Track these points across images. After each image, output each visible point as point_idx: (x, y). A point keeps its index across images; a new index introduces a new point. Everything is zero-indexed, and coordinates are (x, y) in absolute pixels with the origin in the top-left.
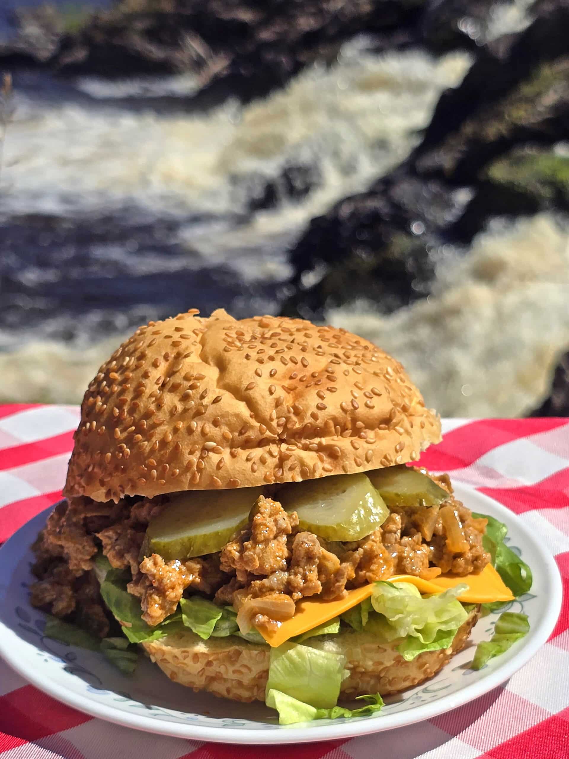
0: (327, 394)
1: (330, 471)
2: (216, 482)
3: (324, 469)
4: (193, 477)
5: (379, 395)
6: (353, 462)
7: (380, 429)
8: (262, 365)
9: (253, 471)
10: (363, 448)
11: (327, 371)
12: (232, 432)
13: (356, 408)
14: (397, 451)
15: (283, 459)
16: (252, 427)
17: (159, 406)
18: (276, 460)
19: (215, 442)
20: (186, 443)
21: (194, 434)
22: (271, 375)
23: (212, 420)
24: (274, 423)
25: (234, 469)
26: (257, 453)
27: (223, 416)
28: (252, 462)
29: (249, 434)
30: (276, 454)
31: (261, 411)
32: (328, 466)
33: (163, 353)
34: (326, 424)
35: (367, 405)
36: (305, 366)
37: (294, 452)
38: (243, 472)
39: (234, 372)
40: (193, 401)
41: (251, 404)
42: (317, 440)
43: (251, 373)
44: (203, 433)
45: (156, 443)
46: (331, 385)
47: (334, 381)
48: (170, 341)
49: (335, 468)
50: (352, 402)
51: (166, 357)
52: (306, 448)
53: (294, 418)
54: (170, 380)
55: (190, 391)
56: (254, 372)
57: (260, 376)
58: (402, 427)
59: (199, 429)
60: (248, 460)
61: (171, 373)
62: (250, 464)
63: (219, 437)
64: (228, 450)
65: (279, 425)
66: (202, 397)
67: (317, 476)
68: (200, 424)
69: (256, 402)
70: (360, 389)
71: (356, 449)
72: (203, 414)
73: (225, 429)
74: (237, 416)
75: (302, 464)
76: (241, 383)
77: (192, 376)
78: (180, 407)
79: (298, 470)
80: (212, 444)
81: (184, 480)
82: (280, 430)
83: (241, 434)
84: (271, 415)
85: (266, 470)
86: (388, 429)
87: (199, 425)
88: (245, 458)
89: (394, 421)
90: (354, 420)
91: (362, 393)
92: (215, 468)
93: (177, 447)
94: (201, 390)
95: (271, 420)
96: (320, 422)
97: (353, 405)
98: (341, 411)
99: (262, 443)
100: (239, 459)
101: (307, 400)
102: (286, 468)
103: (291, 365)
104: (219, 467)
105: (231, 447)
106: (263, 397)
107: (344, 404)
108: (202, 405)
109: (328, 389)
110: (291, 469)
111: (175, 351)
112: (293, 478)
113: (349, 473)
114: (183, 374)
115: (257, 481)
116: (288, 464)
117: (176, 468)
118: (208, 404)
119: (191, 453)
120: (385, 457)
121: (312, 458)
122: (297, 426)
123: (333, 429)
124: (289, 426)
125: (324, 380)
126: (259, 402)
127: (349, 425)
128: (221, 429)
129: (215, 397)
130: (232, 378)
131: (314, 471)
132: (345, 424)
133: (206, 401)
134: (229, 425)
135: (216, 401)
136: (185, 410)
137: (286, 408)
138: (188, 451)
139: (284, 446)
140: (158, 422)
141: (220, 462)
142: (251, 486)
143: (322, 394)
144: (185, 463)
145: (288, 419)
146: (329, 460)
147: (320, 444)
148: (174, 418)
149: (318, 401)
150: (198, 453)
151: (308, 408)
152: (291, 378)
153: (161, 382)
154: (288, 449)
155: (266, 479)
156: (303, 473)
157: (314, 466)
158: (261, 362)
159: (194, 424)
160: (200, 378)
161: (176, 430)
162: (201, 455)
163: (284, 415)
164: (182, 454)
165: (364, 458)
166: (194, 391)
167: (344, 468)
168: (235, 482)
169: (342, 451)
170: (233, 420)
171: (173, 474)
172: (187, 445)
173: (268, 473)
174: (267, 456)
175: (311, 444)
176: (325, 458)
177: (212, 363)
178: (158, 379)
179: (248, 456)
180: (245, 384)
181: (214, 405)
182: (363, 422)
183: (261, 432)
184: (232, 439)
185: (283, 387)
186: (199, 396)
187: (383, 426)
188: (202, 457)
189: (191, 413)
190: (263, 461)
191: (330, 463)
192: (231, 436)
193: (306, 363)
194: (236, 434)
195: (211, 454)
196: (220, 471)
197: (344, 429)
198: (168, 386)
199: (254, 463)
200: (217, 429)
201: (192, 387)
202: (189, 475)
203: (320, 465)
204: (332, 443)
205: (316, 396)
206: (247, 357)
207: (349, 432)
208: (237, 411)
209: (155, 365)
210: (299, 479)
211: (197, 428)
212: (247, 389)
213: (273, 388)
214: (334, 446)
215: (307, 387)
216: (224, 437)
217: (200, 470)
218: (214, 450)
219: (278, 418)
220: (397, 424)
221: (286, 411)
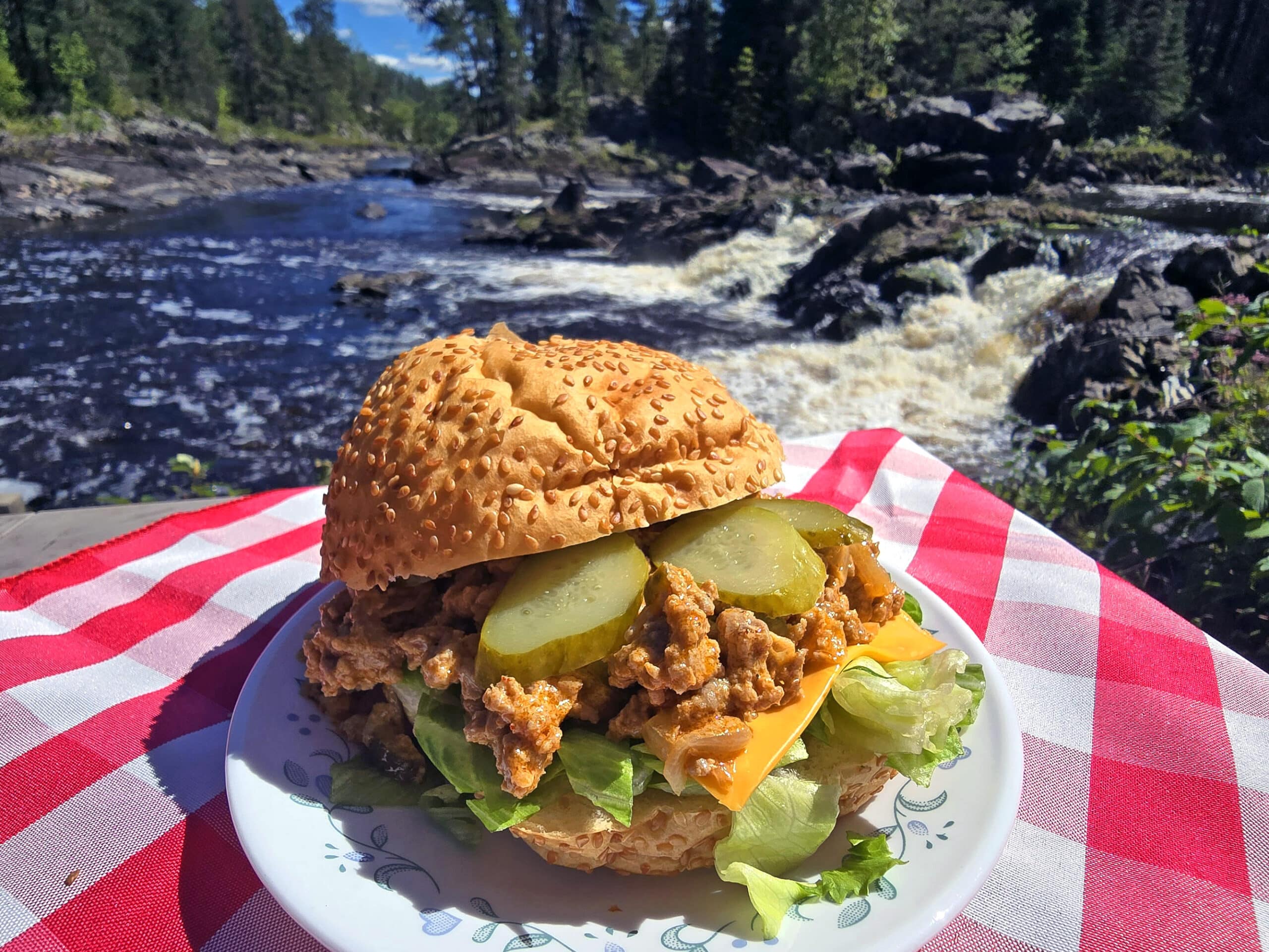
0: (664, 403)
1: (684, 507)
2: (530, 542)
3: (676, 505)
4: (495, 538)
5: (723, 402)
6: (713, 492)
7: (731, 445)
8: (571, 373)
9: (583, 519)
10: (722, 472)
11: (654, 377)
12: (543, 465)
13: (703, 420)
14: (760, 471)
15: (619, 497)
16: (572, 456)
17: (432, 442)
18: (610, 501)
19: (521, 483)
20: (477, 490)
21: (489, 474)
22: (586, 384)
23: (512, 451)
24: (601, 449)
25: (555, 520)
26: (584, 492)
27: (528, 444)
28: (579, 505)
29: (569, 467)
30: (610, 491)
31: (581, 433)
32: (680, 501)
33: (432, 373)
34: (670, 443)
35: (714, 415)
36: (625, 373)
37: (631, 486)
38: (568, 523)
39: (534, 383)
40: (481, 427)
41: (565, 424)
42: (659, 467)
43: (559, 382)
44: (502, 472)
45: (432, 495)
46: (665, 392)
47: (666, 387)
48: (440, 358)
49: (691, 502)
50: (697, 412)
51: (436, 378)
52: (646, 479)
53: (628, 440)
54: (443, 404)
55: (475, 415)
56: (561, 381)
57: (571, 385)
58: (753, 441)
59: (496, 467)
60: (572, 504)
61: (444, 395)
62: (575, 510)
63: (526, 477)
64: (540, 494)
65: (608, 451)
66: (494, 420)
67: (668, 516)
68: (496, 459)
69: (572, 421)
70: (699, 395)
71: (713, 473)
72: (498, 444)
73: (533, 463)
74: (549, 442)
75: (646, 501)
76: (546, 397)
77: (476, 393)
78: (462, 439)
79: (641, 510)
80: (518, 487)
81: (482, 546)
82: (610, 458)
83: (557, 467)
84: (595, 437)
85: (600, 516)
86: (740, 445)
87: (494, 461)
88: (567, 503)
89: (746, 434)
90: (702, 436)
91: (704, 400)
92: (526, 522)
93: (464, 497)
94: (490, 412)
95: (597, 443)
96: (662, 442)
97: (699, 415)
98: (684, 423)
99: (587, 478)
100: (560, 504)
101: (640, 413)
102: (625, 510)
103: (607, 371)
104: (531, 519)
105: (545, 488)
106: (581, 413)
107: (688, 415)
108: (495, 431)
109: (663, 397)
110: (632, 510)
111: (449, 367)
112: (636, 522)
113: (709, 507)
114: (462, 393)
115: (590, 534)
116: (628, 502)
117: (467, 529)
118: (504, 429)
119: (487, 503)
120: (749, 480)
121: (657, 491)
122: (633, 449)
123: (678, 450)
124: (623, 450)
125: (654, 388)
126: (576, 420)
127: (697, 444)
128: (527, 463)
129: (512, 419)
130: (532, 391)
131: (664, 508)
132: (692, 442)
133: (499, 426)
134: (538, 457)
135: (515, 423)
136: (471, 442)
137: (615, 426)
138: (481, 502)
139: (617, 480)
140: (432, 464)
141: (533, 511)
142: (582, 542)
143: (658, 403)
144: (481, 519)
145: (619, 441)
146: (680, 493)
147: (665, 472)
148: (456, 455)
149: (655, 413)
150: (497, 503)
151: (643, 424)
152: (610, 388)
153: (431, 409)
154: (623, 483)
155: (601, 529)
156: (649, 514)
157: (663, 502)
158: (569, 368)
159: (487, 460)
160: (487, 395)
161: (459, 474)
162: (502, 505)
163: (613, 435)
164: (474, 507)
165: (725, 485)
166: (481, 414)
167: (702, 501)
168: (558, 540)
169: (697, 478)
170: (543, 448)
171: (464, 538)
172: (481, 492)
173: (603, 521)
174: (598, 495)
175: (653, 472)
176: (675, 490)
177: (500, 379)
178: (429, 406)
179: (572, 498)
180: (552, 397)
181: (513, 430)
182: (713, 437)
183: (586, 462)
184: (546, 478)
185: (604, 399)
186: (488, 420)
187: (734, 441)
188: (503, 508)
189: (481, 444)
190: (593, 504)
191: (682, 497)
192: (544, 473)
193: (624, 369)
194: (550, 468)
195: (517, 502)
196: (534, 525)
197: (691, 449)
198: (441, 414)
199: (582, 507)
200: (522, 463)
201: (477, 409)
202: (488, 538)
203: (670, 500)
204: (681, 468)
205: (650, 407)
206: (549, 364)
207: (697, 452)
208: (548, 436)
209: (422, 389)
210: (645, 524)
211: (491, 465)
212: (557, 403)
213: (593, 400)
214: (685, 472)
215: (635, 396)
216: (534, 475)
217: (503, 527)
218: (521, 496)
219: (606, 440)
220: (748, 438)
221: (616, 430)
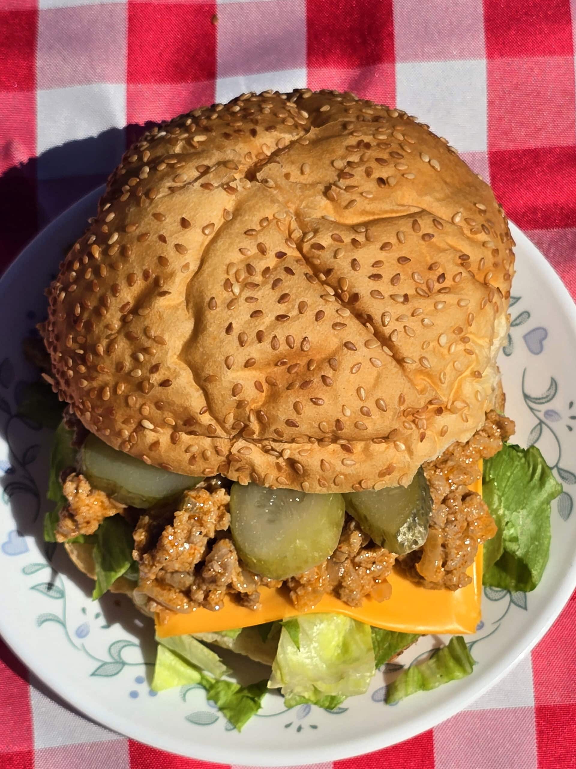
0: (307, 407)
1: (285, 484)
2: (145, 460)
3: (277, 480)
4: (124, 443)
6: (316, 482)
7: (374, 443)
8: (241, 348)
9: (191, 463)
10: (334, 472)
11: (330, 362)
12: (176, 418)
14: (380, 476)
15: (231, 460)
16: (200, 423)
18: (222, 459)
19: (153, 423)
20: (121, 413)
21: (132, 408)
23: (154, 401)
24: (229, 425)
25: (169, 456)
27: (168, 403)
28: (193, 453)
29: (195, 429)
30: (224, 452)
31: (215, 411)
32: (283, 478)
33: (145, 267)
36: (304, 351)
37: (245, 456)
38: (178, 462)
40: (141, 370)
43: (222, 357)
44: (141, 411)
46: (320, 392)
47: (328, 385)
49: (293, 483)
50: (338, 421)
52: (264, 449)
54: (132, 319)
55: (142, 357)
56: (225, 357)
57: (229, 368)
58: (404, 442)
59: (138, 406)
60: (186, 451)
62: (188, 456)
63: (159, 421)
64: (169, 431)
65: (234, 428)
66: (152, 371)
67: (267, 484)
68: (140, 401)
69: (212, 399)
70: (361, 397)
71: (325, 469)
72: (146, 392)
73: (168, 415)
74: (185, 407)
75: (253, 469)
76: (204, 367)
77: (154, 332)
78: (128, 365)
79: (247, 473)
80: (150, 424)
81: (114, 441)
82: (235, 432)
83: (185, 424)
84: (226, 416)
85: (207, 466)
86: (386, 443)
87: (138, 402)
88: (183, 448)
90: (336, 437)
92: (147, 448)
94: (155, 359)
95: (226, 422)
96: (285, 438)
97: (337, 425)
100: (178, 447)
101: (278, 410)
102: (233, 468)
104: (152, 447)
105: (174, 430)
106: (222, 396)
108: (148, 381)
109: (311, 400)
110: (239, 470)
111: (159, 270)
112: (238, 478)
113: (306, 492)
114: (146, 324)
115: (192, 472)
118: (155, 384)
119: (125, 423)
120: (360, 483)
121: (268, 463)
125: (317, 380)
126: (216, 400)
127: (329, 441)
128: (163, 413)
130: (196, 356)
131: (265, 480)
133: (156, 378)
134: (174, 413)
135: (165, 384)
136: (130, 375)
137: (248, 413)
138: (122, 420)
141: (155, 443)
143: (301, 405)
144: (117, 430)
145: (246, 426)
146: (288, 471)
148: (119, 374)
149: (292, 414)
150: (132, 426)
151: (275, 419)
153: (125, 311)
155: (204, 473)
156: (251, 478)
157: (265, 476)
158: (242, 341)
159: (133, 398)
160: (160, 342)
161: (115, 390)
162: (135, 429)
163: (242, 420)
164: (115, 420)
165: (332, 481)
166: (146, 358)
167: (302, 485)
168: (167, 468)
169: (305, 470)
170: (179, 410)
172: (122, 415)
173: (207, 470)
174: (212, 452)
175: (272, 450)
176: (284, 468)
177: (191, 312)
178: (125, 306)
179: (190, 444)
181: (160, 388)
183: (210, 431)
184: (176, 426)
185: (258, 382)
186: (149, 366)
187: (378, 440)
188: (135, 432)
189: (137, 380)
190: (206, 456)
191: (287, 476)
192: (174, 423)
194: (181, 422)
195: (147, 432)
196: (153, 452)
197: (321, 441)
198: (127, 327)
199: (194, 456)
200: (159, 412)
201: (146, 351)
202: (119, 441)
203: (274, 474)
204: (297, 457)
205: (291, 406)
206: (229, 328)
208: (186, 403)
209: (130, 281)
210: (245, 482)
211: (136, 403)
212: (208, 379)
214: (298, 461)
215: (290, 386)
216: (166, 421)
217: (131, 442)
218: (151, 429)
219: (236, 420)
220: (398, 439)
221: (246, 418)
